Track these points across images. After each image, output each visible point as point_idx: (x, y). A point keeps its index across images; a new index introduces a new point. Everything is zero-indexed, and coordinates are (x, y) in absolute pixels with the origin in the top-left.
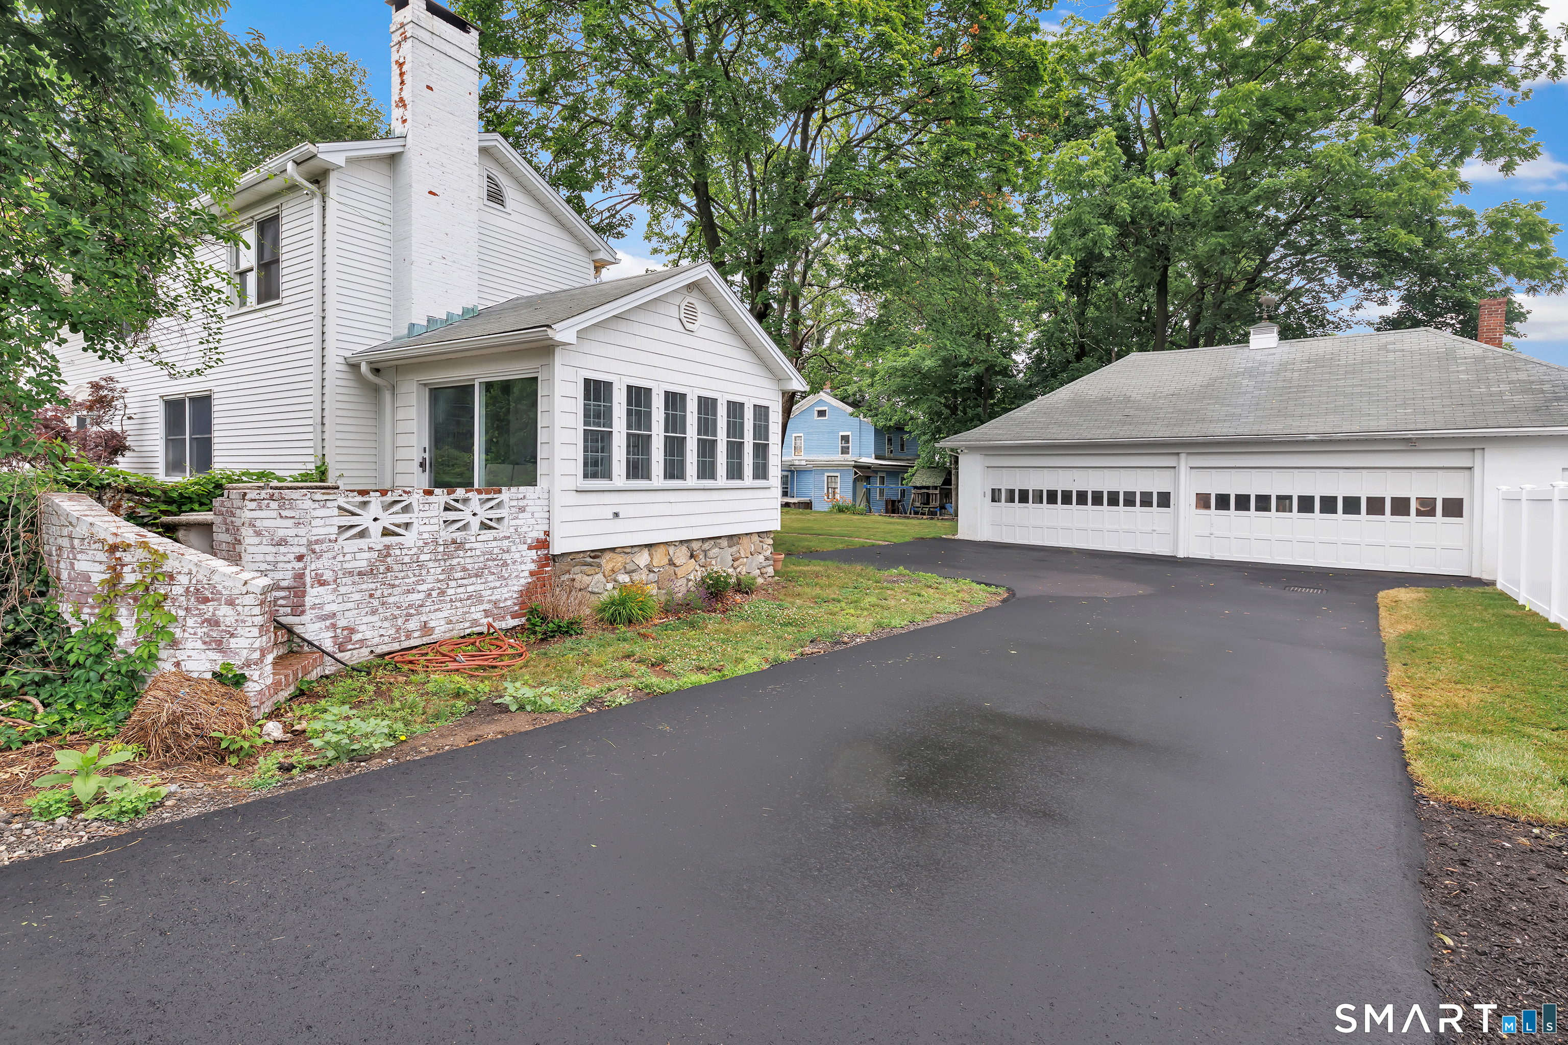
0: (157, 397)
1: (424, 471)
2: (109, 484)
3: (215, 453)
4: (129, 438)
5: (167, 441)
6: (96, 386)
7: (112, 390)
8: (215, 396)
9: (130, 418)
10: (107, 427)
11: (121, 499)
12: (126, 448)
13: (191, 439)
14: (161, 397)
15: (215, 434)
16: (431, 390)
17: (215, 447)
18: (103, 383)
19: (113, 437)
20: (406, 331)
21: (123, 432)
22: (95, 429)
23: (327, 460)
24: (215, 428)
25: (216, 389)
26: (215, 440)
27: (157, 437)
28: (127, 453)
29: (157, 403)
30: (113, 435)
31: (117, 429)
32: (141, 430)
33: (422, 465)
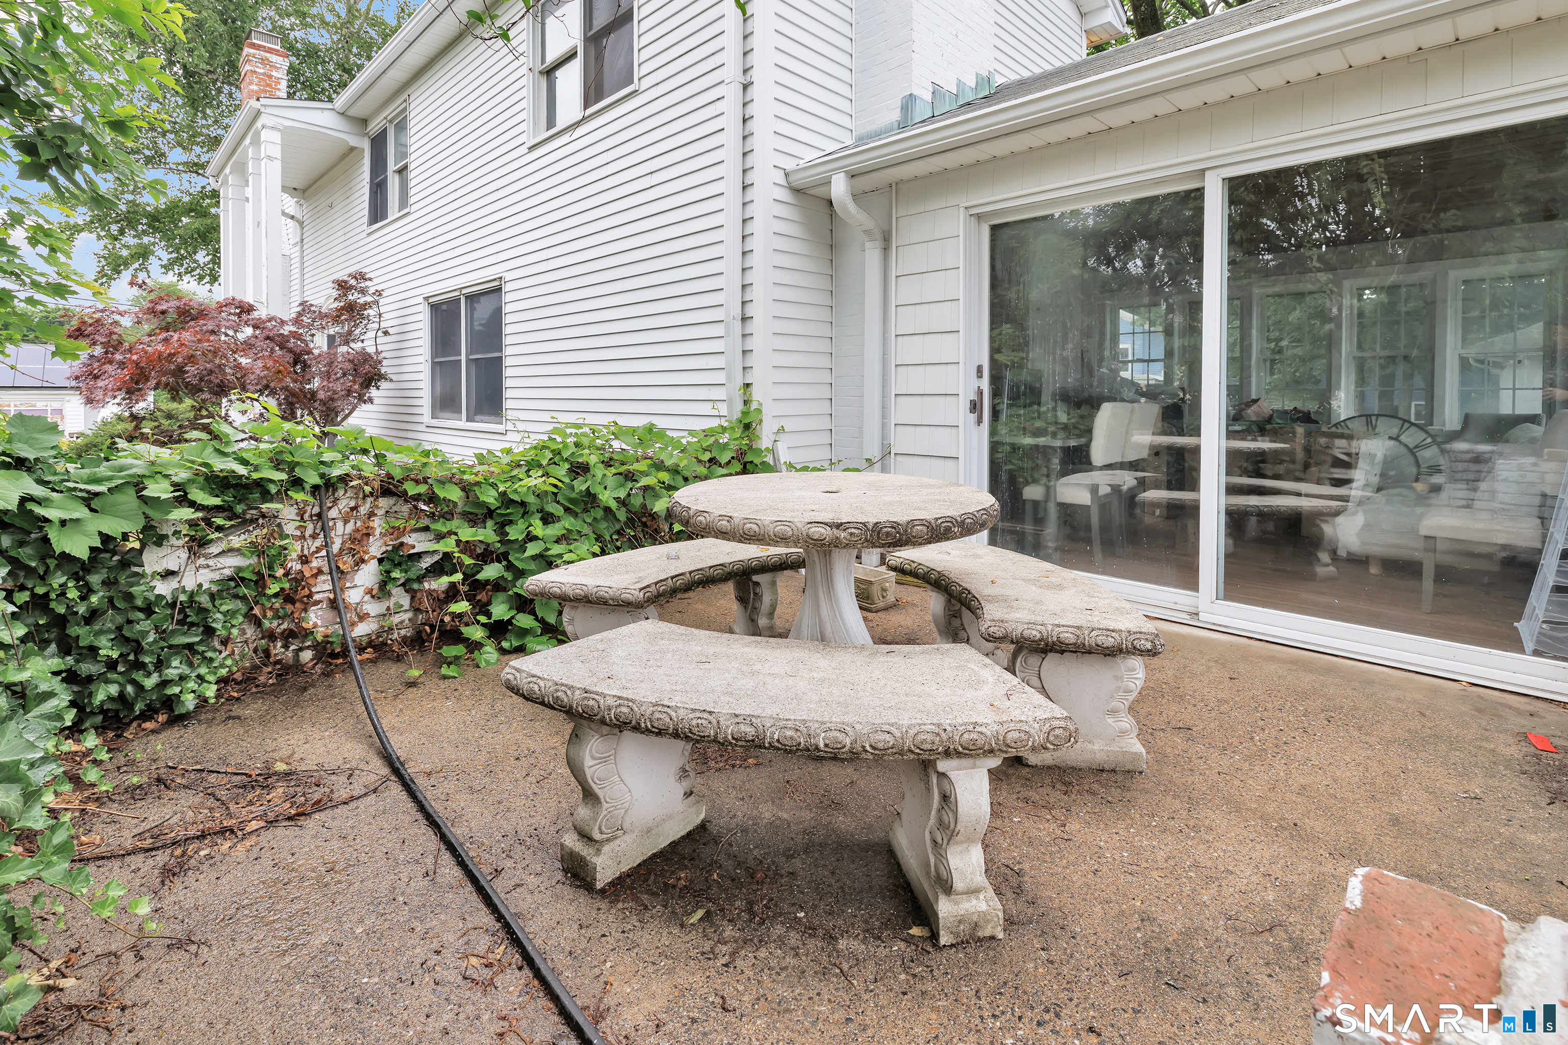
0: (420, 299)
1: (980, 421)
2: (344, 479)
3: (507, 383)
4: (385, 363)
5: (434, 364)
6: (343, 286)
7: (363, 292)
8: (507, 288)
9: (386, 333)
10: (357, 346)
11: (371, 514)
12: (381, 377)
13: (468, 361)
14: (426, 299)
15: (508, 351)
16: (995, 229)
17: (507, 372)
18: (353, 282)
19: (365, 361)
20: (895, 115)
21: (378, 353)
22: (343, 349)
23: (757, 395)
24: (507, 340)
25: (508, 276)
26: (507, 362)
27: (421, 359)
28: (383, 384)
29: (420, 308)
30: (365, 357)
31: (371, 350)
32: (400, 350)
33: (975, 407)
